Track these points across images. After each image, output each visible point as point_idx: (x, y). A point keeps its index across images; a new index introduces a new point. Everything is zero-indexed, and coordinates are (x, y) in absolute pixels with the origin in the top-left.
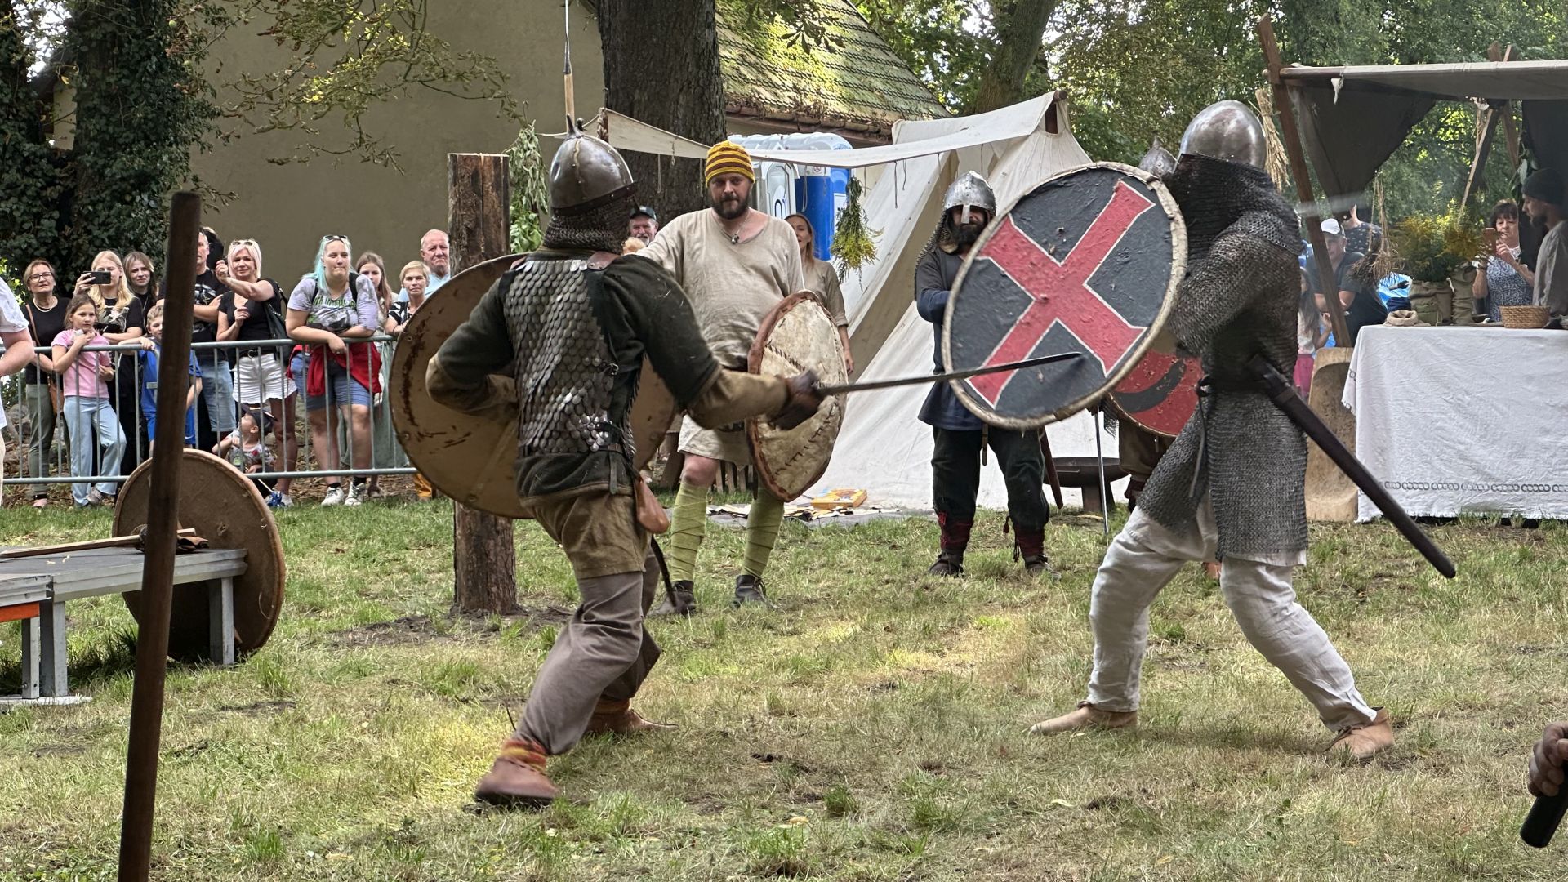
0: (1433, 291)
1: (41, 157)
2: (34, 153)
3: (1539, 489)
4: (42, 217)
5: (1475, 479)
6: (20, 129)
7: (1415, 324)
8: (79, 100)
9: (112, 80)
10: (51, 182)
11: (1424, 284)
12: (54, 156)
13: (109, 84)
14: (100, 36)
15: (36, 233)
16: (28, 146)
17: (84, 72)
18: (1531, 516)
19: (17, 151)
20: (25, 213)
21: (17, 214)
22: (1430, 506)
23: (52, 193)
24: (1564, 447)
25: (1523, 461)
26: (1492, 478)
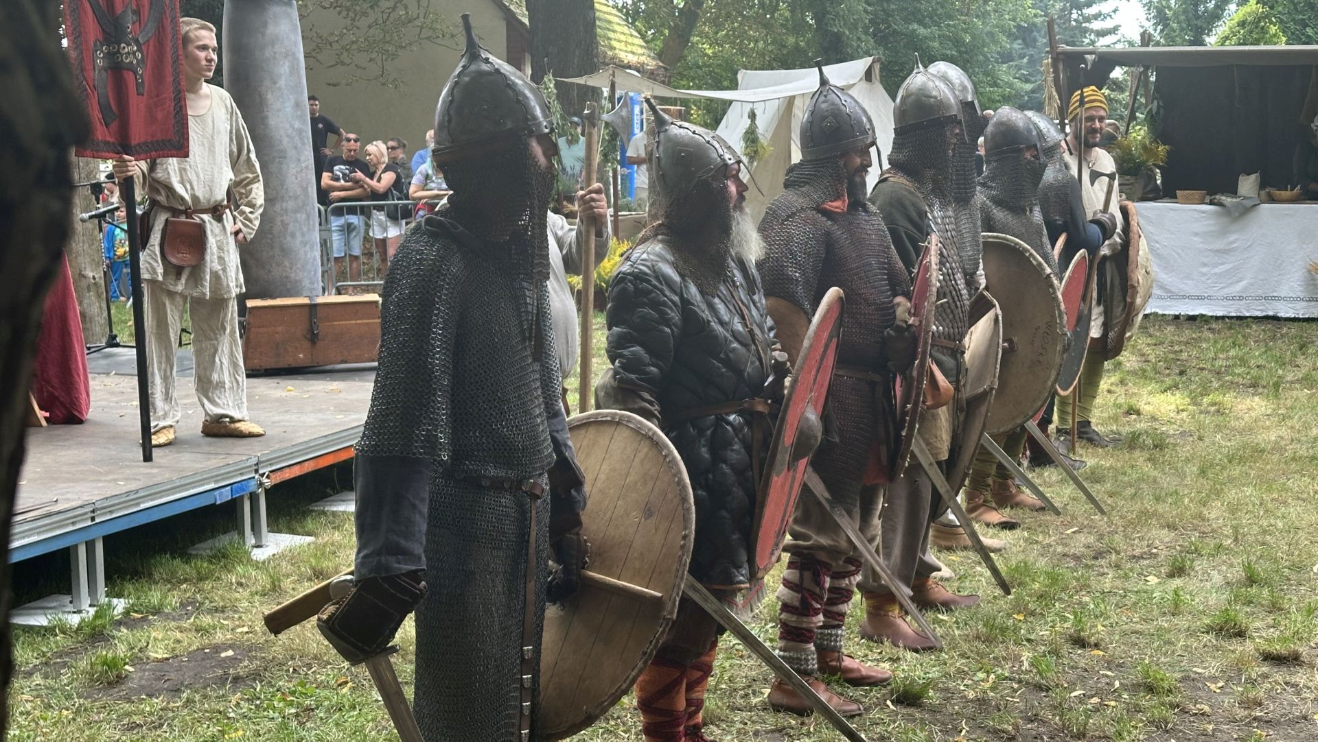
3: (1199, 297)
5: (1159, 292)
24: (1215, 274)
25: (1189, 282)
26: (1170, 292)
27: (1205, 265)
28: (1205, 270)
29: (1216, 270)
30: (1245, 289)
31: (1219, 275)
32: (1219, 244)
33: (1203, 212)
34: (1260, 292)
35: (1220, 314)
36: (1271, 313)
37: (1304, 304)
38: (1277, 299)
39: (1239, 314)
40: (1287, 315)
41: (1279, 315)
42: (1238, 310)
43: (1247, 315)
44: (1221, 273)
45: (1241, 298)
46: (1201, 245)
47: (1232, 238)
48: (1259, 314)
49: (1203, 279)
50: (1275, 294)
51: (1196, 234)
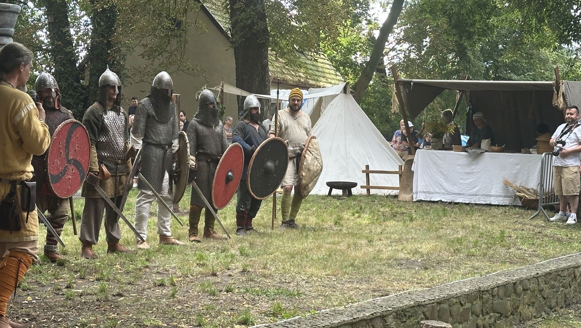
0: (437, 141)
1: (79, 87)
2: (77, 86)
3: (459, 194)
4: (79, 104)
5: (443, 191)
6: (73, 79)
7: (431, 149)
8: (90, 71)
9: (100, 66)
10: (82, 94)
11: (435, 139)
12: (83, 87)
13: (99, 67)
14: (97, 53)
15: (77, 109)
16: (75, 84)
17: (91, 63)
18: (456, 202)
19: (72, 85)
20: (74, 103)
21: (72, 103)
22: (431, 198)
23: (82, 97)
24: (466, 184)
25: (455, 187)
26: (448, 191)
27: (462, 179)
28: (462, 181)
29: (466, 182)
30: (478, 191)
31: (468, 184)
32: (468, 170)
33: (462, 155)
34: (484, 193)
35: (467, 202)
36: (488, 203)
37: (502, 198)
38: (491, 196)
39: (475, 203)
40: (495, 204)
41: (492, 203)
42: (475, 201)
43: (479, 203)
44: (468, 183)
45: (476, 195)
46: (460, 170)
47: (473, 167)
48: (484, 203)
49: (461, 186)
50: (490, 194)
51: (459, 165)
